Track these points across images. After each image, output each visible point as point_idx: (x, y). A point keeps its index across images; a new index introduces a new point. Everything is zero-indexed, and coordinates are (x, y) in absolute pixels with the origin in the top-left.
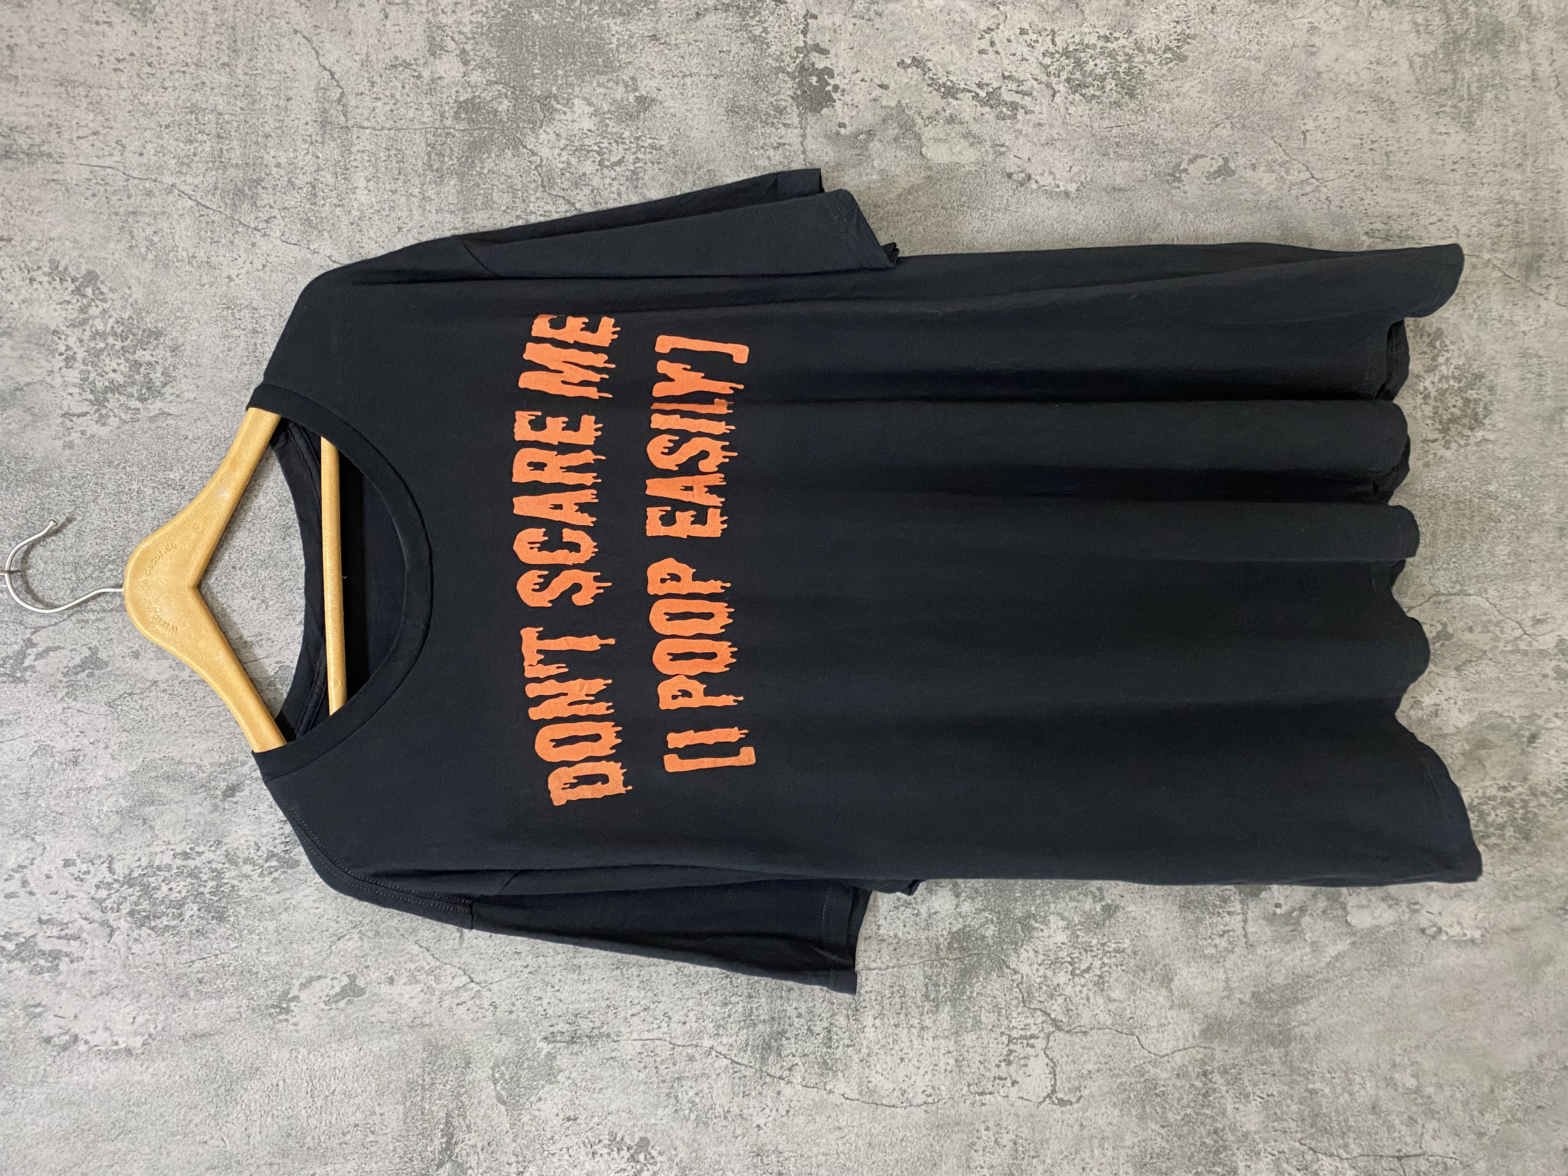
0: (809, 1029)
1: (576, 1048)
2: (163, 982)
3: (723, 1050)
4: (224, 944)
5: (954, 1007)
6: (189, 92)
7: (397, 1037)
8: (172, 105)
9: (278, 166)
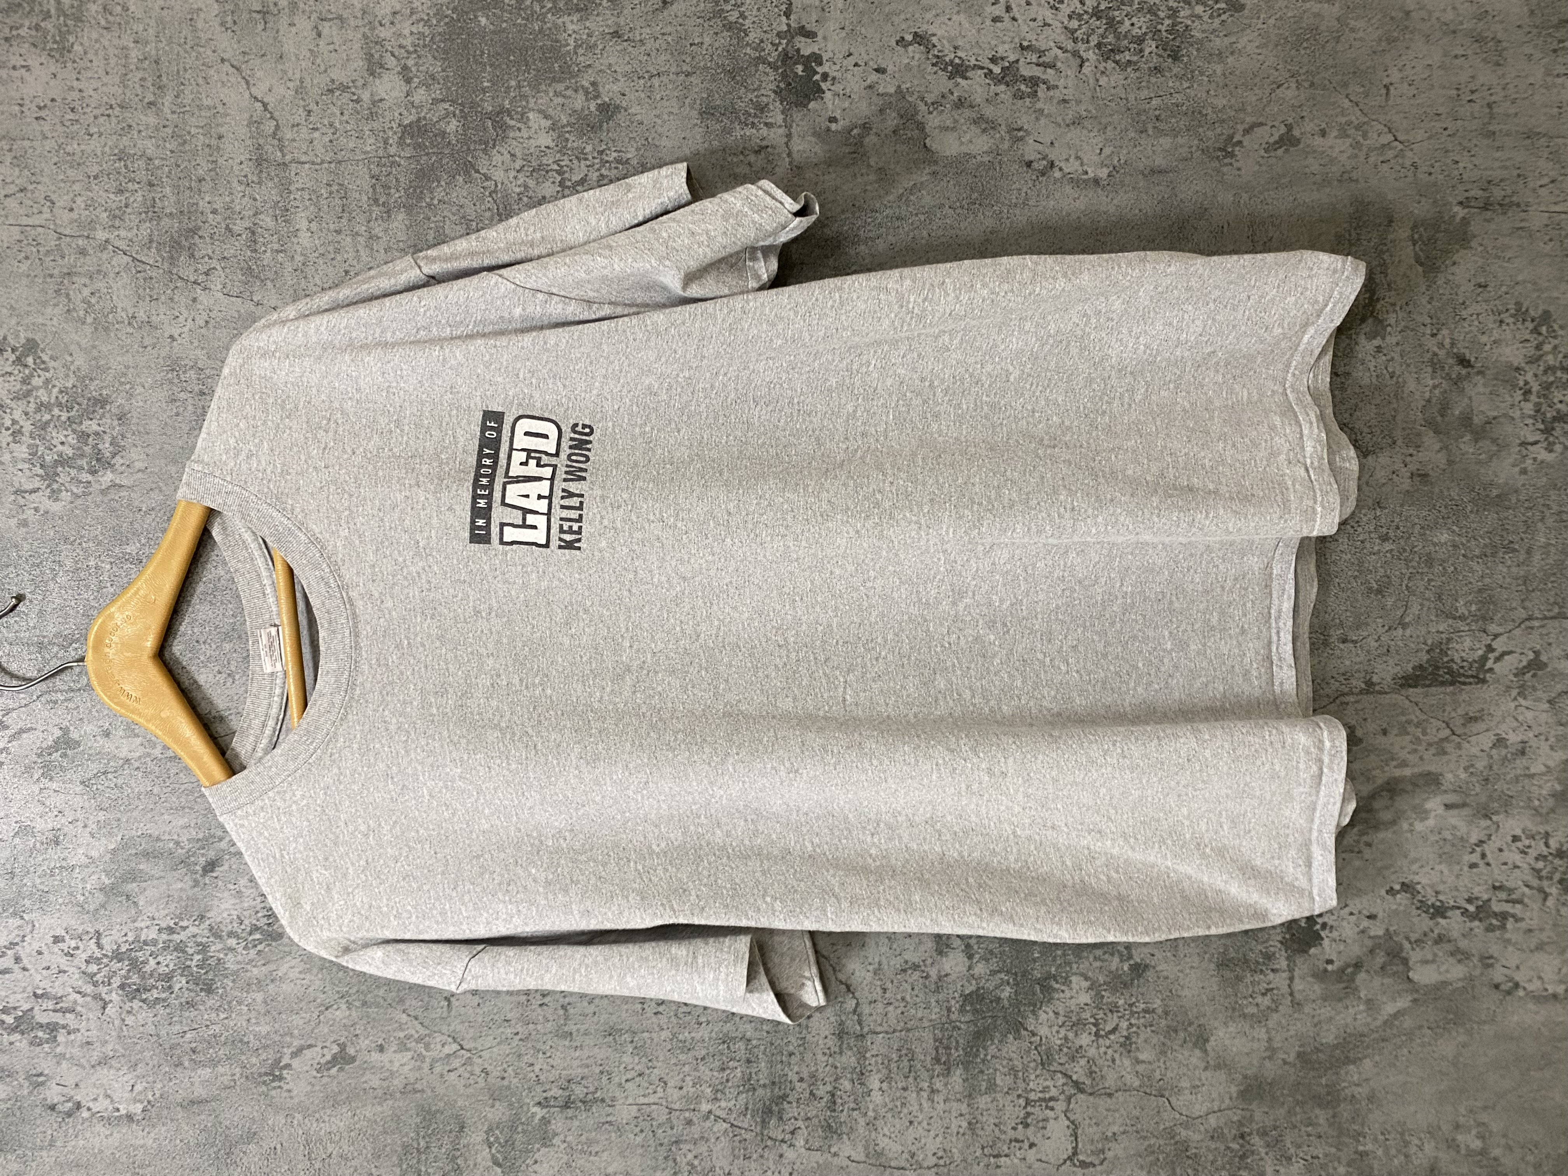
0: (811, 1093)
1: (570, 1112)
2: (157, 1051)
3: (723, 1114)
4: (214, 1015)
5: (966, 1069)
6: (114, 137)
7: (390, 1102)
8: (99, 154)
9: (214, 212)
